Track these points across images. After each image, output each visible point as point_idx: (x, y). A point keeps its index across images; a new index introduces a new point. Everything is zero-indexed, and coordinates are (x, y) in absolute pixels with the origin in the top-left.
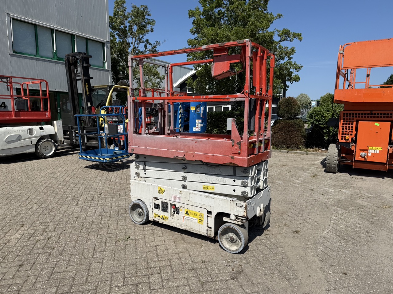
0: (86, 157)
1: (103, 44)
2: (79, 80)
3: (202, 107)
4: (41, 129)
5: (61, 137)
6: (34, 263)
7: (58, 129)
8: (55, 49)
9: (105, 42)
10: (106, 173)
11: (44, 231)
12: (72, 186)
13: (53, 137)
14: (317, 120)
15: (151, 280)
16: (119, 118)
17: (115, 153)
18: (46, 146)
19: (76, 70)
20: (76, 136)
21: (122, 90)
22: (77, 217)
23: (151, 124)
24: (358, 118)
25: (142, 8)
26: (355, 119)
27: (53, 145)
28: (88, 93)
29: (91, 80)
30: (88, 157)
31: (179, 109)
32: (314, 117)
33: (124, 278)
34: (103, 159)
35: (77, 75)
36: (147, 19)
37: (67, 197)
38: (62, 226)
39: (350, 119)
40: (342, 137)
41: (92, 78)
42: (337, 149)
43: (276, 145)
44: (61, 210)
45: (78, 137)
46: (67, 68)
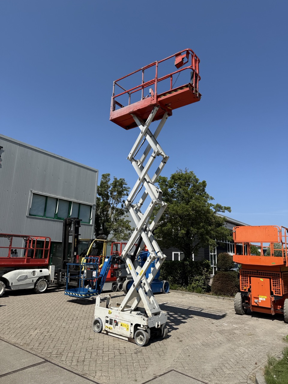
0: (70, 293)
1: (91, 207)
2: (72, 235)
4: (41, 271)
5: (52, 278)
6: (46, 343)
7: (51, 272)
8: (57, 212)
9: (93, 205)
10: (81, 306)
12: (60, 312)
13: (47, 277)
16: (95, 266)
17: (89, 291)
18: (42, 285)
20: (62, 277)
21: (100, 242)
22: (64, 327)
23: (118, 269)
24: (250, 275)
25: (121, 180)
27: (46, 283)
28: (75, 245)
29: (79, 236)
30: (71, 293)
34: (81, 295)
35: (70, 232)
36: (124, 187)
37: (58, 318)
38: (57, 331)
40: (242, 287)
41: (80, 235)
42: (241, 296)
43: (215, 292)
44: (55, 324)
45: (63, 278)
46: (64, 227)
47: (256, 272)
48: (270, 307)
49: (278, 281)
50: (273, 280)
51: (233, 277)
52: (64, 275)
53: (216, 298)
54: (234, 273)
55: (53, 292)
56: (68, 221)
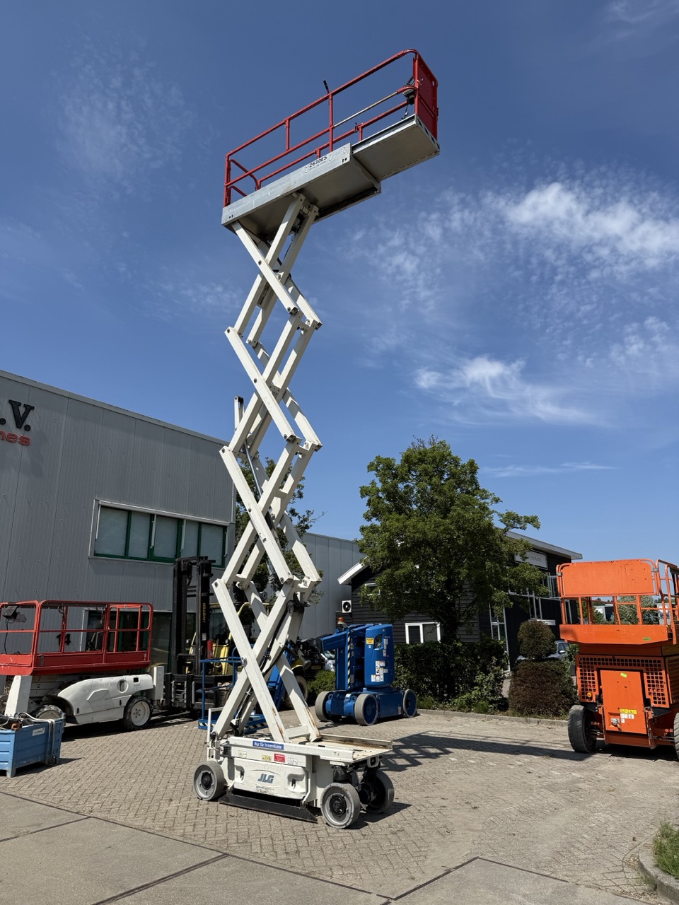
1: (224, 528)
2: (195, 596)
3: (384, 640)
4: (136, 680)
5: (159, 696)
7: (158, 682)
8: (153, 545)
9: (228, 525)
18: (139, 710)
19: (188, 581)
20: (177, 692)
24: (599, 666)
26: (596, 667)
27: (148, 706)
28: (204, 619)
31: (347, 644)
35: (189, 589)
39: (590, 667)
40: (583, 693)
43: (518, 709)
46: (176, 579)
47: (610, 660)
48: (644, 732)
49: (659, 676)
50: (648, 673)
51: (557, 672)
53: (523, 722)
54: (557, 664)
55: (163, 725)
56: (184, 565)
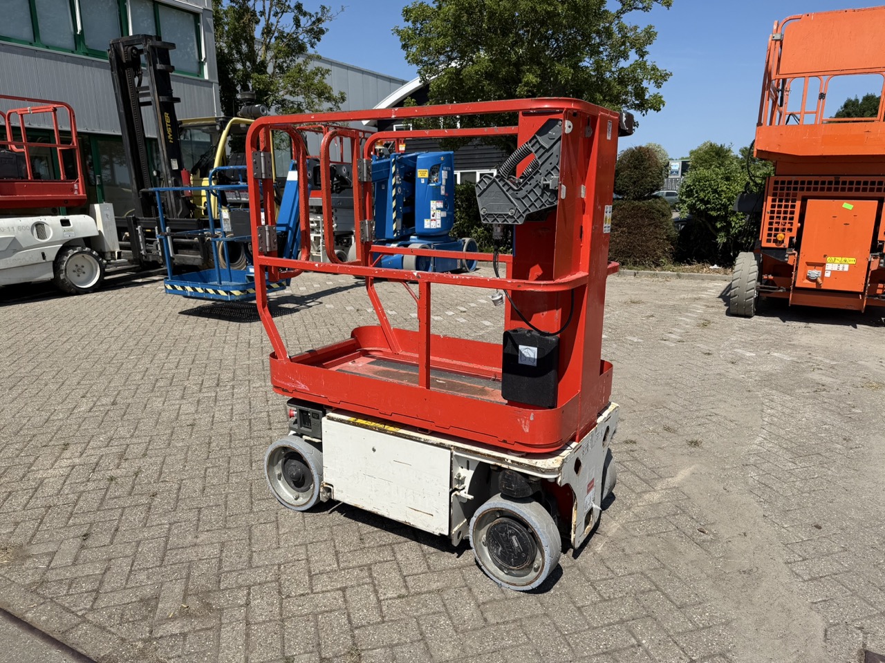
0: (183, 288)
1: (196, 16)
2: (149, 103)
3: (443, 172)
4: (65, 223)
5: (112, 243)
6: (117, 530)
8: (79, 28)
9: (202, 11)
11: (122, 457)
12: (162, 355)
13: (92, 243)
14: (702, 201)
15: (399, 556)
17: (251, 279)
18: (80, 266)
19: (136, 79)
22: (192, 425)
24: (805, 193)
26: (800, 194)
27: (96, 261)
28: (170, 137)
29: (176, 105)
30: (189, 289)
31: (391, 176)
32: (697, 193)
33: (337, 553)
35: (140, 92)
37: (157, 380)
38: (162, 446)
39: (788, 195)
40: (769, 235)
42: (756, 262)
44: (148, 410)
45: (151, 242)
48: (859, 289)
52: (153, 235)
55: (127, 286)
56: (126, 52)
